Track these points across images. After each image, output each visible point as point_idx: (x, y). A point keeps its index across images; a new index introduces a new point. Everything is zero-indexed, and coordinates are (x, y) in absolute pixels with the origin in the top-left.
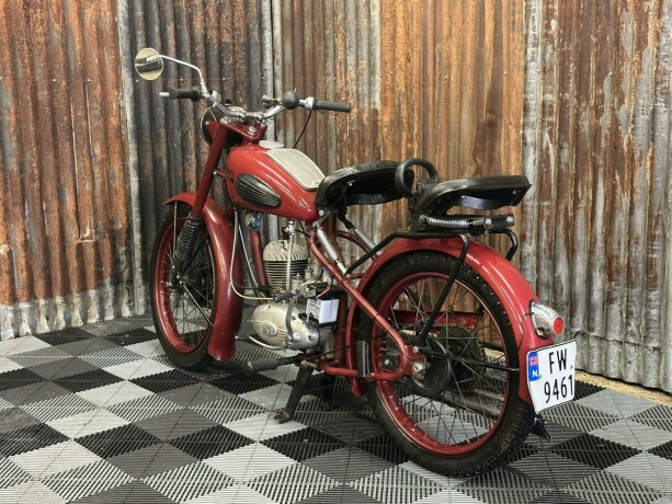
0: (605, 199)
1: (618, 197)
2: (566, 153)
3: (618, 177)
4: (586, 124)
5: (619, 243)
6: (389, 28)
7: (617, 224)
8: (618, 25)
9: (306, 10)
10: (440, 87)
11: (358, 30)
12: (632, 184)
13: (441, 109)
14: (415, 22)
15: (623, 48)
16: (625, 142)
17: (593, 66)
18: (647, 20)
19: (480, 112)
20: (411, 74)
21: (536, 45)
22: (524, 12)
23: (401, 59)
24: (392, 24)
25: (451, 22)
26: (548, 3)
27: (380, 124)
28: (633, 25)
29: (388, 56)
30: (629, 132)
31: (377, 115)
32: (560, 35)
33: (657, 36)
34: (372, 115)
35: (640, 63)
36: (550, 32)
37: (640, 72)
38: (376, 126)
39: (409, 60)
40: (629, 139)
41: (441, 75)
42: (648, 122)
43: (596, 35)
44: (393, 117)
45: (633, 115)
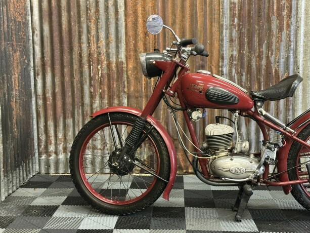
2: (244, 77)
4: (254, 64)
8: (269, 21)
9: (63, 6)
11: (107, 19)
15: (273, 31)
16: (274, 71)
17: (256, 39)
18: (283, 20)
19: (197, 60)
20: (149, 43)
21: (226, 29)
22: (221, 14)
23: (141, 35)
24: (134, 16)
25: (175, 17)
26: (234, 10)
27: (125, 69)
28: (277, 21)
29: (131, 33)
30: (276, 66)
31: (123, 65)
32: (239, 25)
33: (289, 26)
34: (119, 64)
35: (281, 38)
36: (235, 24)
37: (281, 41)
38: (122, 70)
39: (148, 36)
40: (276, 69)
41: (168, 43)
42: (284, 62)
43: (259, 25)
44: (135, 65)
45: (278, 59)
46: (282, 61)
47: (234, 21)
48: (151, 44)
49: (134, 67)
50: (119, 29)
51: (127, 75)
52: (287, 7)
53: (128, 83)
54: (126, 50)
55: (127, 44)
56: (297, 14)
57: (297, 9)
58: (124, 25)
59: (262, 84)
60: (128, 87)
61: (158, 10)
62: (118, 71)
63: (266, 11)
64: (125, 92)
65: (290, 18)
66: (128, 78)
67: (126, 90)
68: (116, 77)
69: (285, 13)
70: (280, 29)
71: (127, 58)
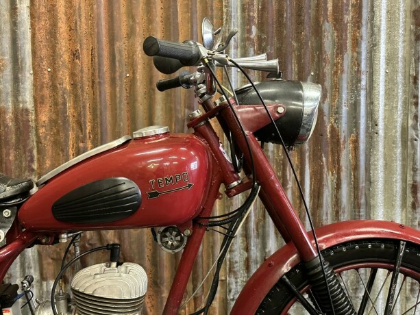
0: (311, 179)
1: (325, 176)
3: (324, 159)
5: (327, 214)
6: (43, 23)
7: (325, 199)
8: (318, 32)
10: (121, 86)
12: (339, 163)
13: (123, 106)
14: (83, 20)
15: (325, 52)
16: (328, 129)
17: (294, 67)
18: (346, 30)
19: (178, 108)
20: (82, 71)
21: (236, 48)
22: (225, 17)
23: (65, 57)
24: (49, 19)
25: (134, 21)
26: (249, 11)
27: (32, 124)
28: (333, 34)
29: (44, 52)
30: (332, 121)
31: (27, 115)
32: (260, 39)
33: (356, 43)
34: (20, 114)
35: (342, 65)
36: (252, 37)
37: (342, 72)
38: (27, 126)
39: (78, 57)
40: (332, 127)
41: (121, 73)
42: (348, 113)
43: (298, 40)
44: (54, 117)
45: (337, 108)
46: (345, 110)
47: (249, 31)
48: (84, 75)
49: (51, 121)
50: (20, 43)
51: (37, 135)
52: (353, 6)
53: (39, 152)
54: (35, 85)
55: (35, 74)
56: (372, 19)
57: (372, 11)
58: (29, 35)
59: (307, 154)
60: (38, 159)
61: (98, 7)
62: (18, 128)
63: (312, 12)
64: (33, 170)
65: (359, 28)
66: (39, 142)
67: (35, 166)
68: (13, 140)
69: (348, 18)
70: (340, 49)
71: (35, 101)
